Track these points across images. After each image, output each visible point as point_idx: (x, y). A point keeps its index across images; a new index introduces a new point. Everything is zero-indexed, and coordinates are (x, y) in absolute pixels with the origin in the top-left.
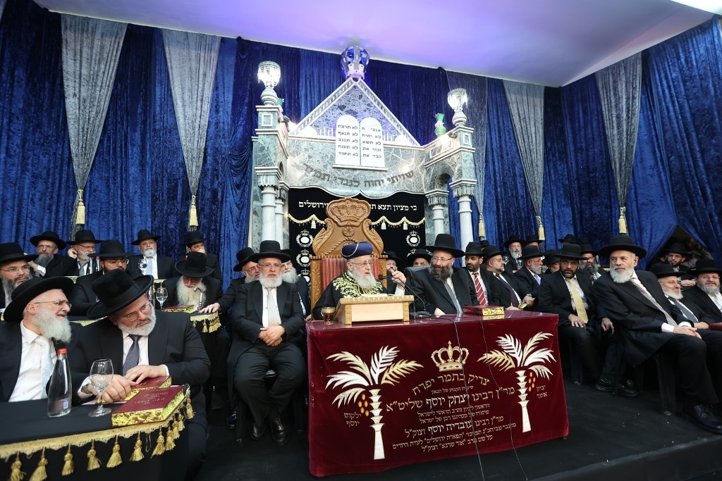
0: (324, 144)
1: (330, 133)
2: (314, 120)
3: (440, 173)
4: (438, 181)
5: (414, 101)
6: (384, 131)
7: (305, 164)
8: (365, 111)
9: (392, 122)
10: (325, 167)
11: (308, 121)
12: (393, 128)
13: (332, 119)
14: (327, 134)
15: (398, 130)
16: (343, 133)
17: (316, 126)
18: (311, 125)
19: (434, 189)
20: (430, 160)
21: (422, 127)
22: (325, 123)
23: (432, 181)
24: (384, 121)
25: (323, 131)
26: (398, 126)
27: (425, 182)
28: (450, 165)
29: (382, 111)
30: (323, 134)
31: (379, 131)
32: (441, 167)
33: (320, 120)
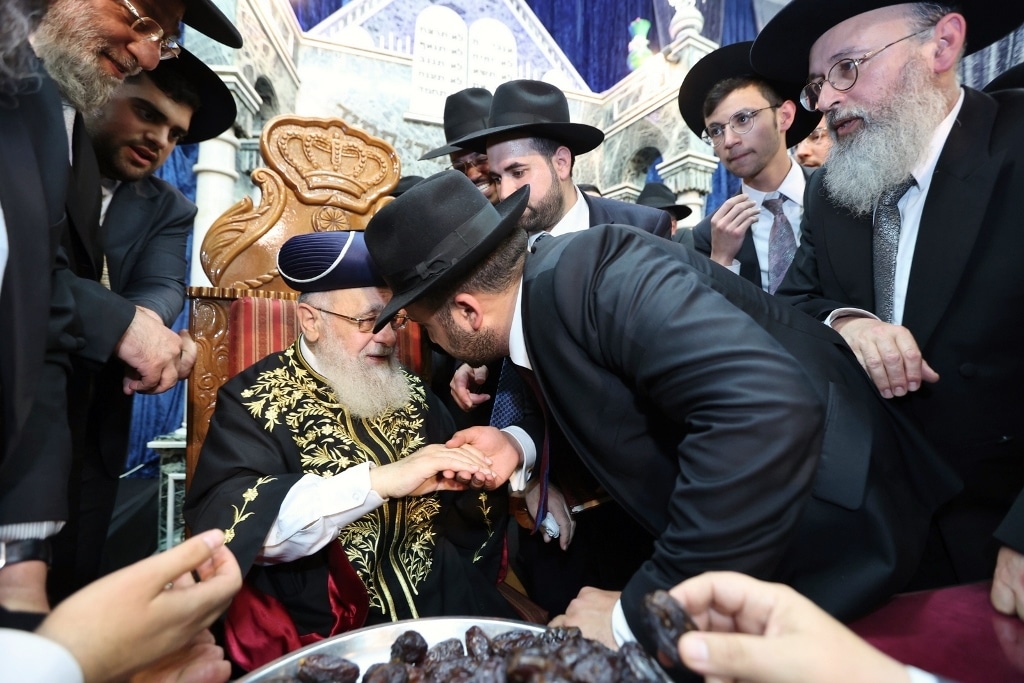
0: (387, 66)
1: (404, 47)
2: (369, 13)
3: (637, 147)
4: (630, 166)
5: (585, 14)
6: (522, 58)
7: (340, 106)
8: (482, 10)
9: (537, 40)
10: (387, 116)
11: (354, 14)
12: (540, 56)
13: (408, 17)
14: (395, 48)
15: (550, 57)
16: (430, 46)
17: (373, 29)
18: (362, 25)
19: (620, 181)
20: (614, 122)
21: (596, 65)
22: (392, 23)
23: (615, 167)
24: (521, 36)
25: (387, 40)
26: (550, 51)
27: (601, 170)
28: (660, 126)
29: (518, 15)
30: (386, 47)
31: (510, 51)
32: (638, 134)
33: (382, 16)
